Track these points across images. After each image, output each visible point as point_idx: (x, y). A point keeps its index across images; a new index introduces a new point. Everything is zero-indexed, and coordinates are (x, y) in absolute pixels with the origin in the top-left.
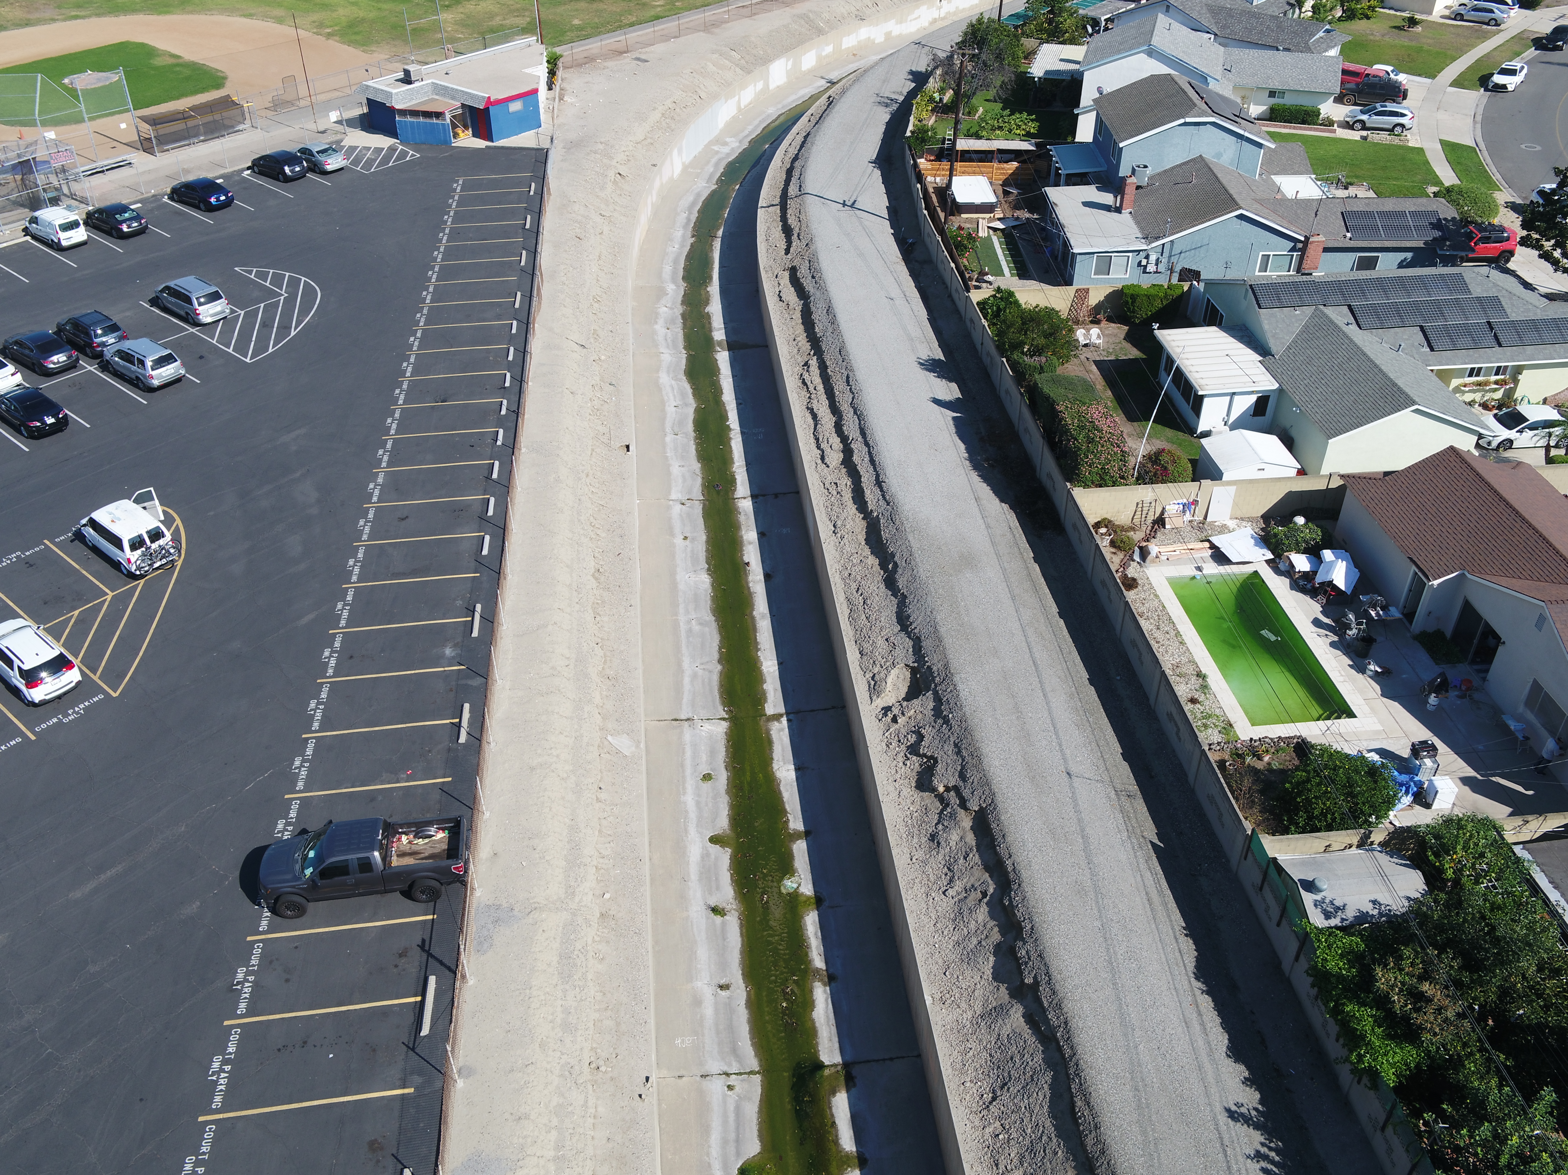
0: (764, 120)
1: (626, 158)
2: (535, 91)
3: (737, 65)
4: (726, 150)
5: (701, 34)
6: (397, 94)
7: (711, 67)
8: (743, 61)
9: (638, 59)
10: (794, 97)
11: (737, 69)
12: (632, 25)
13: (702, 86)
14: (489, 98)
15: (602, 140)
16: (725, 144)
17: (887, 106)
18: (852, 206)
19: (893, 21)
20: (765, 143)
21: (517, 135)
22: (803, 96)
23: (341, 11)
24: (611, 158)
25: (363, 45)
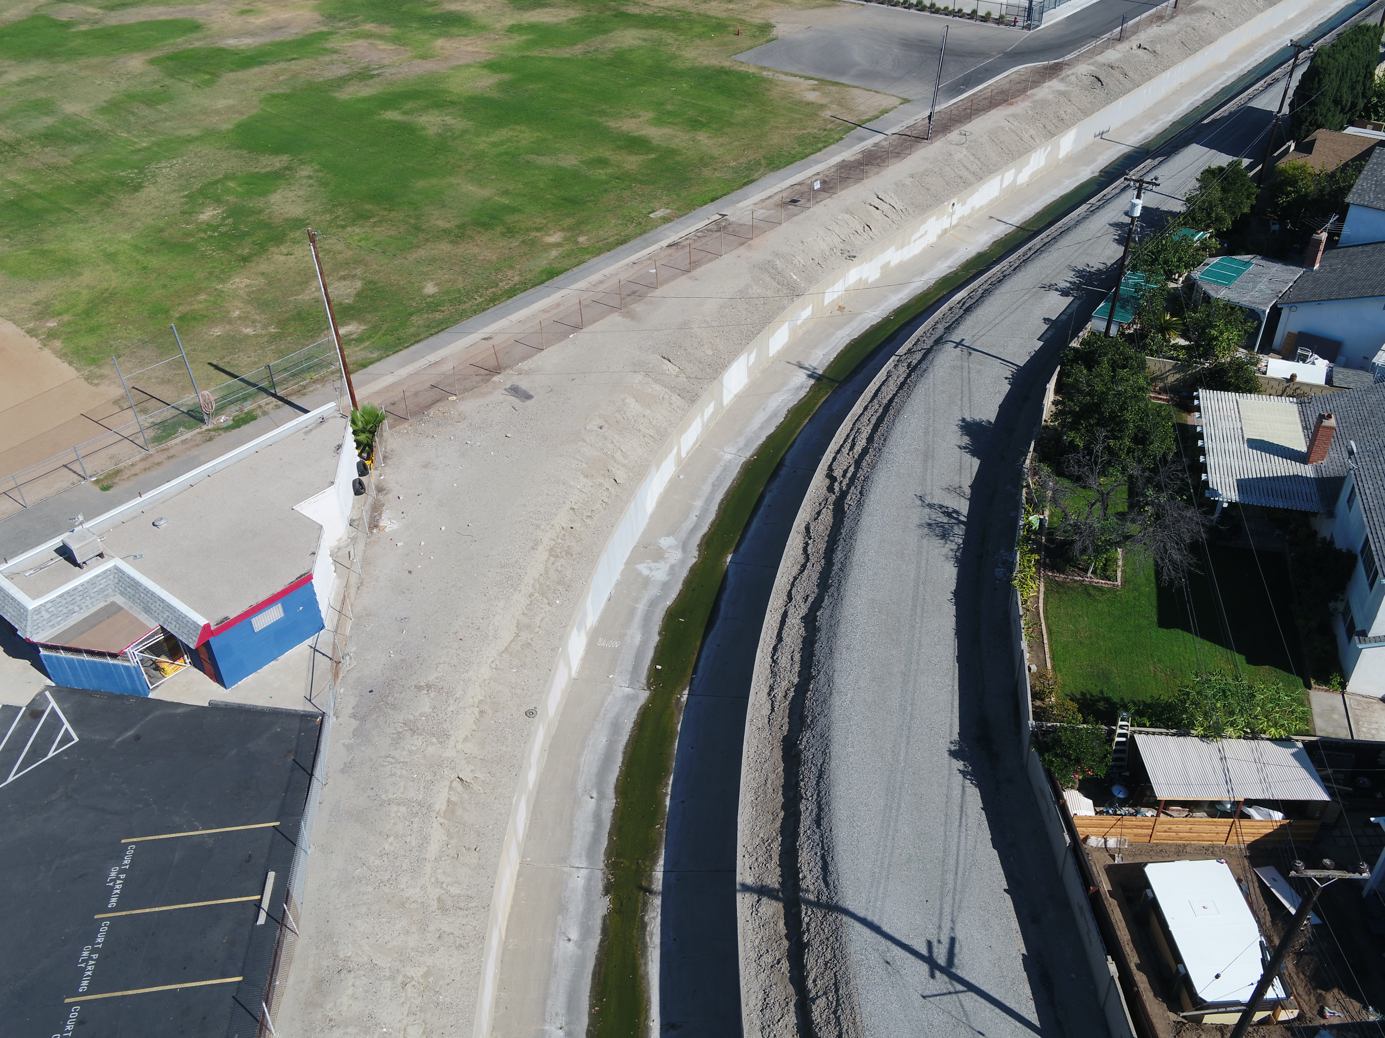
0: (719, 480)
1: (476, 711)
2: (306, 579)
3: (673, 389)
4: (659, 572)
5: (616, 318)
7: (633, 407)
8: (682, 378)
9: (515, 391)
10: (760, 418)
11: (675, 398)
12: (512, 293)
13: (618, 455)
14: (207, 626)
15: (431, 678)
16: (659, 555)
18: (948, 970)
21: (275, 658)
22: (775, 414)
24: (443, 736)
25: (94, 362)
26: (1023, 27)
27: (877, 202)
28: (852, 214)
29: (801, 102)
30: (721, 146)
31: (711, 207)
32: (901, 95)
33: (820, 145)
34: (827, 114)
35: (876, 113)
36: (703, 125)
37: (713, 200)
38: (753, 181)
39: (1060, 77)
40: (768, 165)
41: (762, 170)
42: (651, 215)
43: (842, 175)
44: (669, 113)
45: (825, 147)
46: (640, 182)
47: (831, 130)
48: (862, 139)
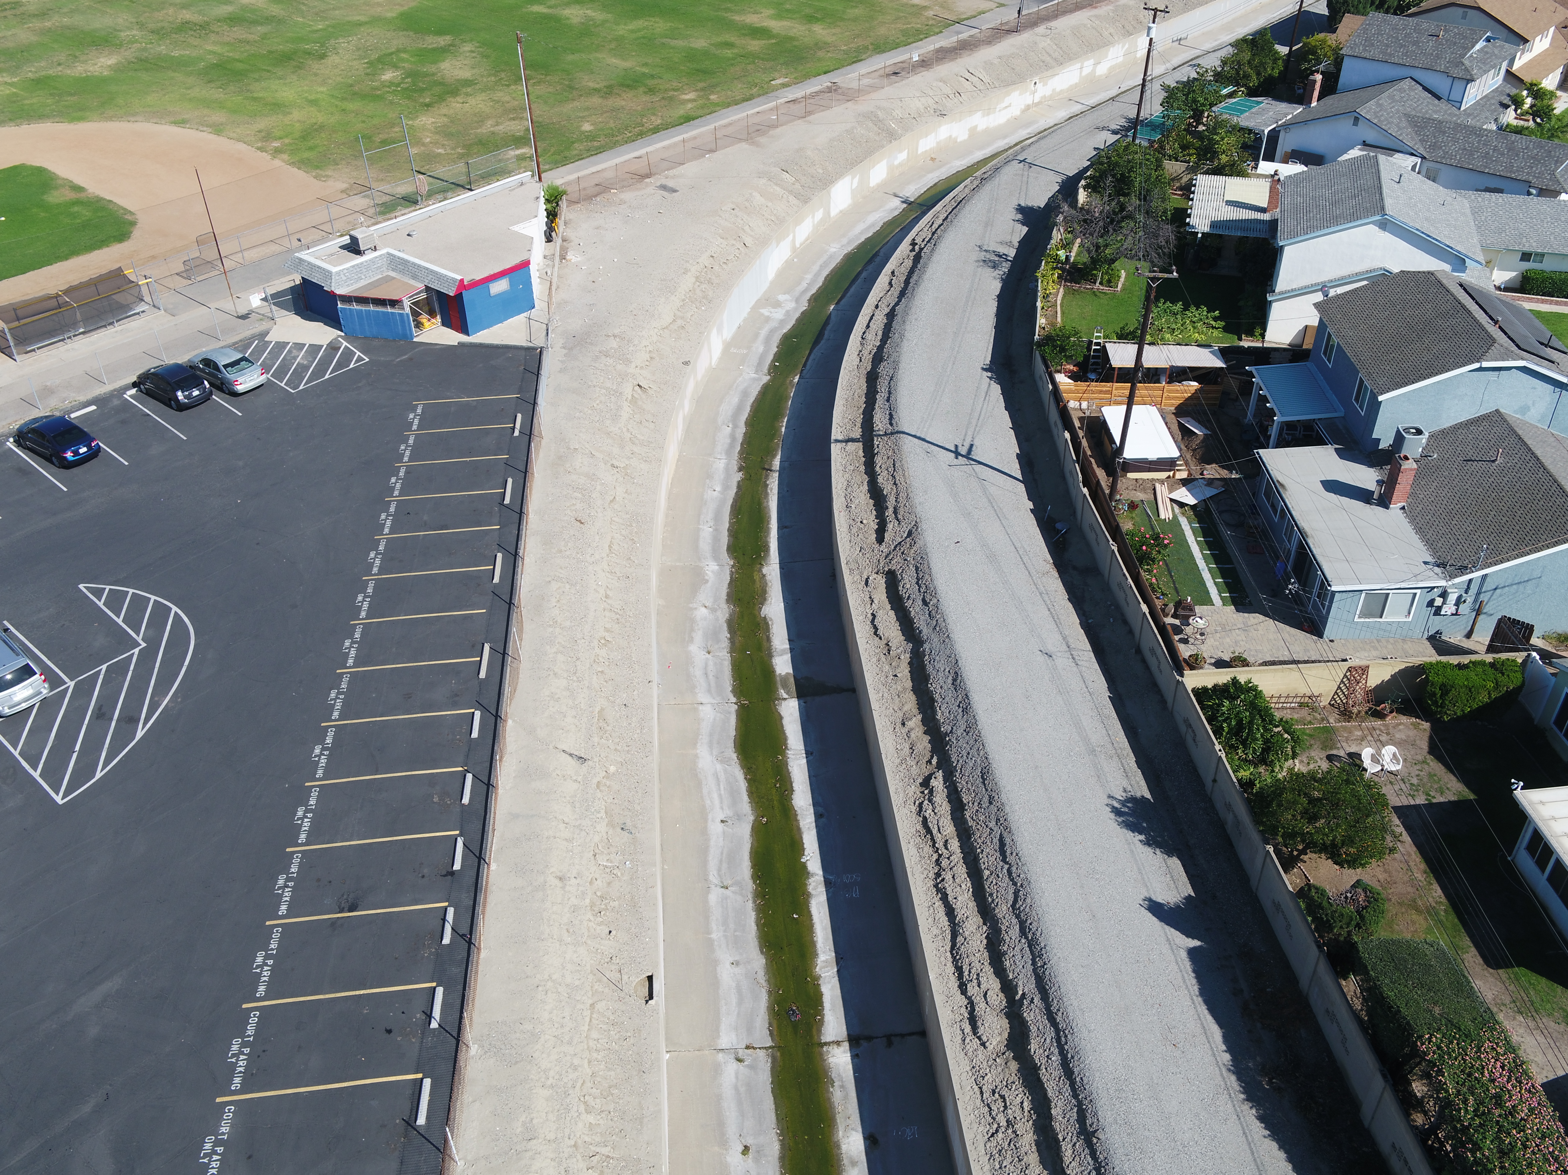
0: (825, 264)
1: (648, 356)
2: (526, 264)
3: (790, 192)
4: (778, 314)
5: (744, 145)
6: (338, 273)
7: (758, 199)
8: (798, 186)
9: (664, 187)
10: (861, 227)
11: (791, 198)
12: (656, 130)
13: (747, 228)
14: (462, 281)
15: (616, 331)
16: (777, 305)
17: (995, 267)
18: (968, 456)
19: (979, 114)
20: (828, 303)
21: (501, 322)
22: (873, 225)
23: (296, 115)
24: (628, 362)
25: (317, 167)
27: (967, 76)
28: (945, 82)
29: (907, 4)
30: (834, 34)
31: (824, 78)
33: (921, 37)
34: (930, 13)
35: (974, 13)
36: (818, 20)
37: (825, 73)
38: (861, 60)
40: (875, 49)
41: (869, 53)
42: (772, 82)
43: (939, 56)
44: (788, 11)
45: (926, 37)
46: (763, 59)
47: (932, 25)
48: (958, 33)
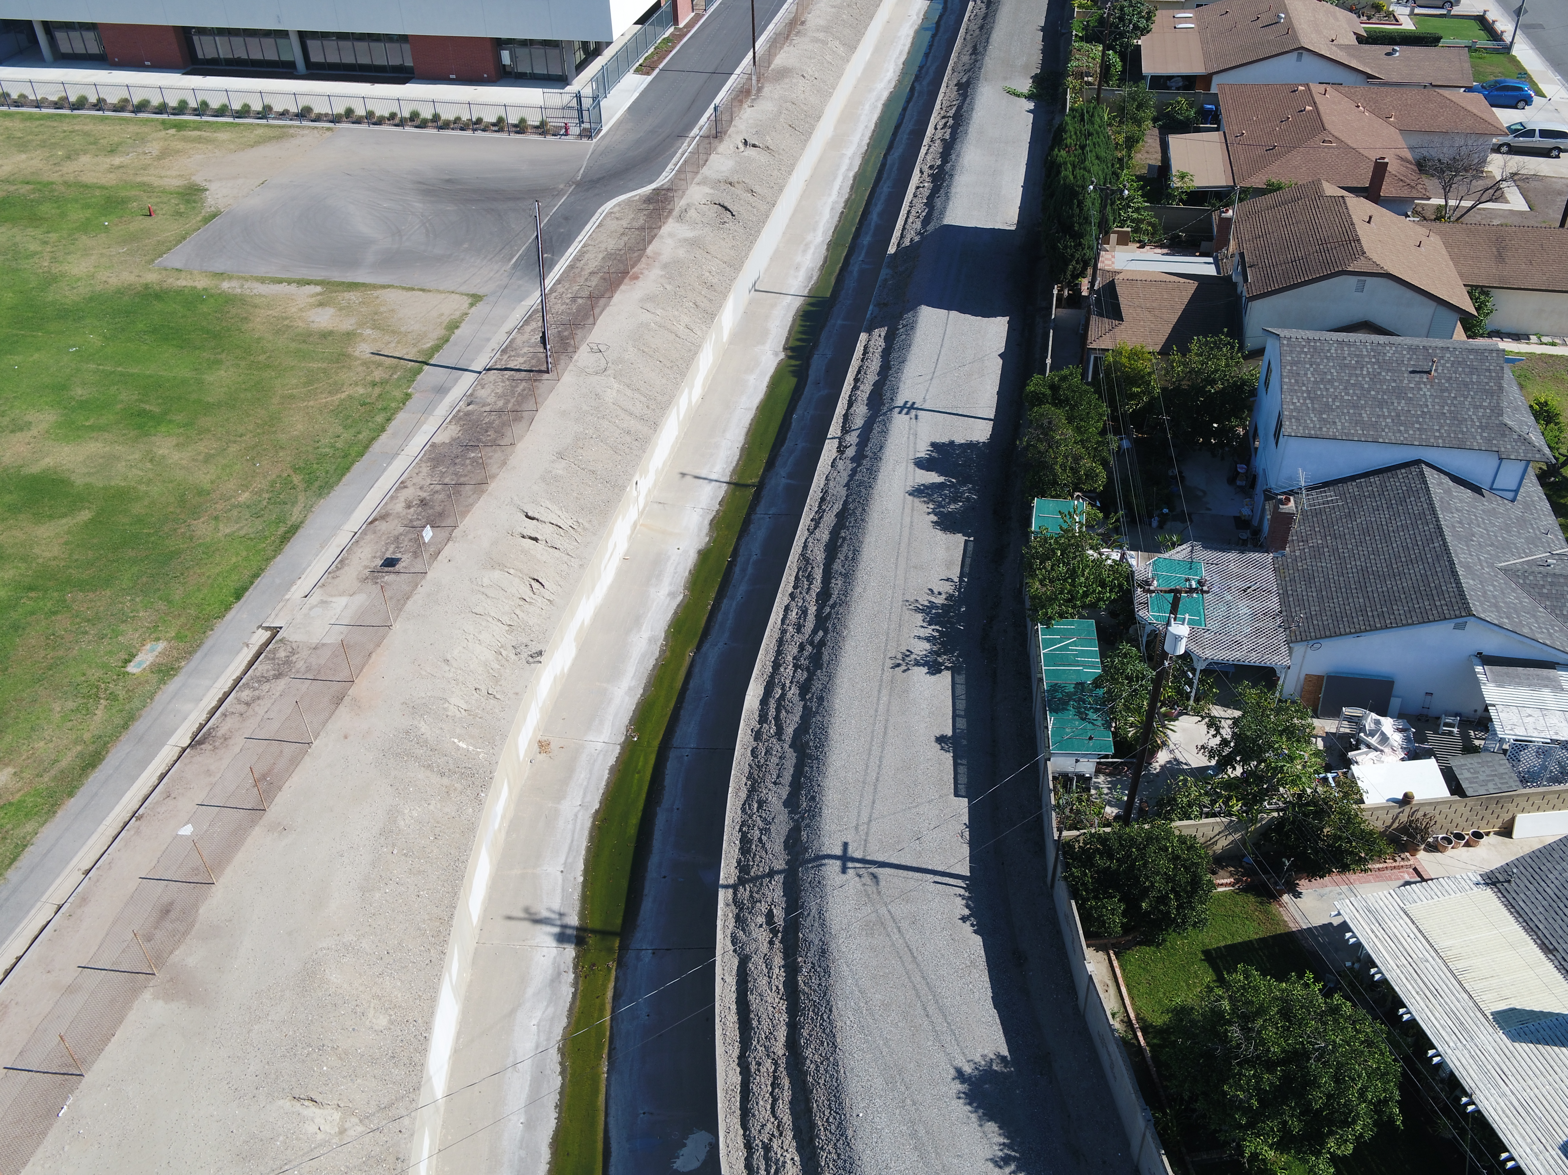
26: (581, 136)
27: (530, 528)
28: (501, 566)
29: (310, 334)
30: (208, 459)
31: (239, 613)
32: (463, 289)
33: (380, 419)
34: (363, 350)
35: (441, 332)
36: (157, 420)
37: (238, 595)
38: (294, 529)
39: (676, 213)
40: (309, 483)
41: (301, 498)
42: (132, 668)
43: (447, 480)
44: (83, 405)
45: (389, 420)
46: (82, 586)
47: (383, 382)
48: (442, 390)
